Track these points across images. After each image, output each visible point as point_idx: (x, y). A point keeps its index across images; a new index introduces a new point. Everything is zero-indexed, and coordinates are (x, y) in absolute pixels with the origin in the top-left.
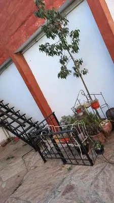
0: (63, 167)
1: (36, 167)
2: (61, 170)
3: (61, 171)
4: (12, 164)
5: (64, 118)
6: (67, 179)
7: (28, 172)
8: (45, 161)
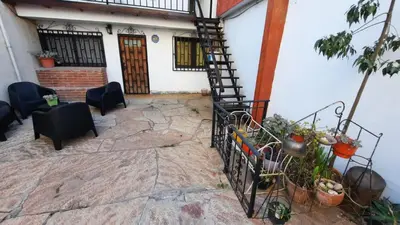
0: (220, 174)
1: (200, 143)
2: (214, 174)
3: (212, 177)
4: (190, 119)
5: (277, 118)
6: (206, 196)
7: (191, 139)
8: (213, 146)
